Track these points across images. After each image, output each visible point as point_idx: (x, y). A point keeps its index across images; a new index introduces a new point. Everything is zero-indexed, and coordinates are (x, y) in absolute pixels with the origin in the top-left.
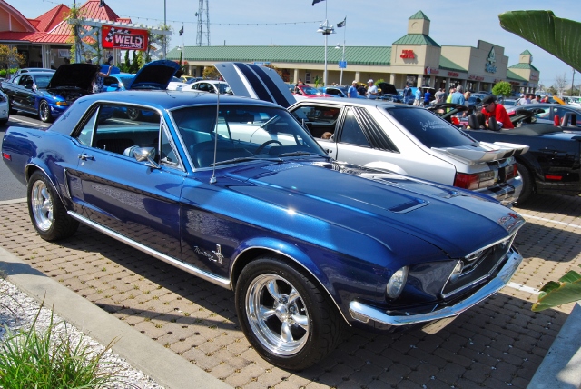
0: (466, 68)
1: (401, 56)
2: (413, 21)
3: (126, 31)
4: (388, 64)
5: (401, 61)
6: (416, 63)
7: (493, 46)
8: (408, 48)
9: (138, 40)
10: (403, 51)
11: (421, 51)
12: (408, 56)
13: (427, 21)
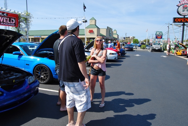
0: (105, 35)
1: (89, 32)
2: (91, 20)
3: (5, 14)
4: (84, 35)
5: (89, 34)
6: (94, 34)
7: (110, 29)
8: (91, 29)
9: (12, 20)
10: (89, 30)
11: (95, 30)
12: (91, 32)
13: (96, 21)
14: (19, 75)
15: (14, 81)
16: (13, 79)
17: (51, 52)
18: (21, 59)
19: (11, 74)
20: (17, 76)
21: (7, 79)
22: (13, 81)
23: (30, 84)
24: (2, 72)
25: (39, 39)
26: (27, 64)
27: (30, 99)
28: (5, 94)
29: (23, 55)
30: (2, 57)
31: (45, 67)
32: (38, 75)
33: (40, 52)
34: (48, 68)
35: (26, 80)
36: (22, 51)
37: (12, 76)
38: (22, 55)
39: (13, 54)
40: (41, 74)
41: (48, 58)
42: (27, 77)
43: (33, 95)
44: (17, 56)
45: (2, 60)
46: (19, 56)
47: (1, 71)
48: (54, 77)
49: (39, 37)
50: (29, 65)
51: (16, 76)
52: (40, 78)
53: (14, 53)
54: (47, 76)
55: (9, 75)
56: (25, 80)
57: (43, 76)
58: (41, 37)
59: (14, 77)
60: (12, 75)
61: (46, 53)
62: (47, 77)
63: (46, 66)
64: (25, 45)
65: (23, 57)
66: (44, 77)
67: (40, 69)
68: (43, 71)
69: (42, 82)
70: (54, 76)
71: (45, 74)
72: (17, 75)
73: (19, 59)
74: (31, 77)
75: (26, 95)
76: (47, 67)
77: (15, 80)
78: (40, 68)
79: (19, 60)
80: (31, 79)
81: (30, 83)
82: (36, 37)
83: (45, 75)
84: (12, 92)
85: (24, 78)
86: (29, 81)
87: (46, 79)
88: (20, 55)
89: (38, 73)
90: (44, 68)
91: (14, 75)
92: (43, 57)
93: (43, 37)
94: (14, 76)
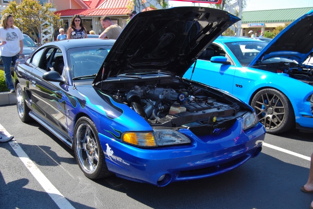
14: (225, 107)
15: (215, 119)
16: (214, 114)
17: (293, 59)
18: (227, 72)
19: (208, 104)
20: (221, 110)
21: (200, 113)
22: (212, 119)
23: (246, 131)
24: (192, 97)
25: (260, 31)
26: (237, 86)
27: (241, 163)
28: (195, 144)
29: (232, 63)
30: (193, 65)
31: (279, 95)
32: (260, 111)
33: (268, 59)
34: (284, 98)
35: (238, 119)
36: (229, 56)
37: (210, 108)
38: (229, 64)
39: (212, 62)
40: (266, 109)
41: (288, 73)
42: (240, 114)
43: (248, 156)
44: (219, 65)
45: (193, 72)
46: (222, 66)
47: (191, 95)
48: (296, 121)
49: (259, 25)
50: (242, 87)
51: (219, 109)
52: (264, 120)
53: (213, 58)
54: (281, 117)
55: (204, 105)
56: (235, 120)
57: (270, 116)
58: (264, 25)
59: (215, 110)
60: (211, 106)
61: (282, 63)
62: (281, 120)
63: (281, 94)
64: (236, 42)
65: (231, 68)
66: (274, 117)
67: (265, 98)
68: (273, 104)
69: (268, 128)
70: (297, 118)
71: (277, 110)
72: (221, 106)
73: (222, 72)
74: (248, 114)
75: (235, 154)
76: (283, 96)
77: (217, 117)
78: (265, 95)
79: (222, 74)
80: (249, 120)
81: (246, 128)
82: (254, 25)
83: (275, 114)
84: (209, 142)
85: (234, 115)
86: (245, 124)
87: (278, 123)
88: (226, 64)
89: (260, 106)
90: (276, 97)
91: (215, 105)
92: (276, 72)
93: (268, 25)
94: (216, 107)
